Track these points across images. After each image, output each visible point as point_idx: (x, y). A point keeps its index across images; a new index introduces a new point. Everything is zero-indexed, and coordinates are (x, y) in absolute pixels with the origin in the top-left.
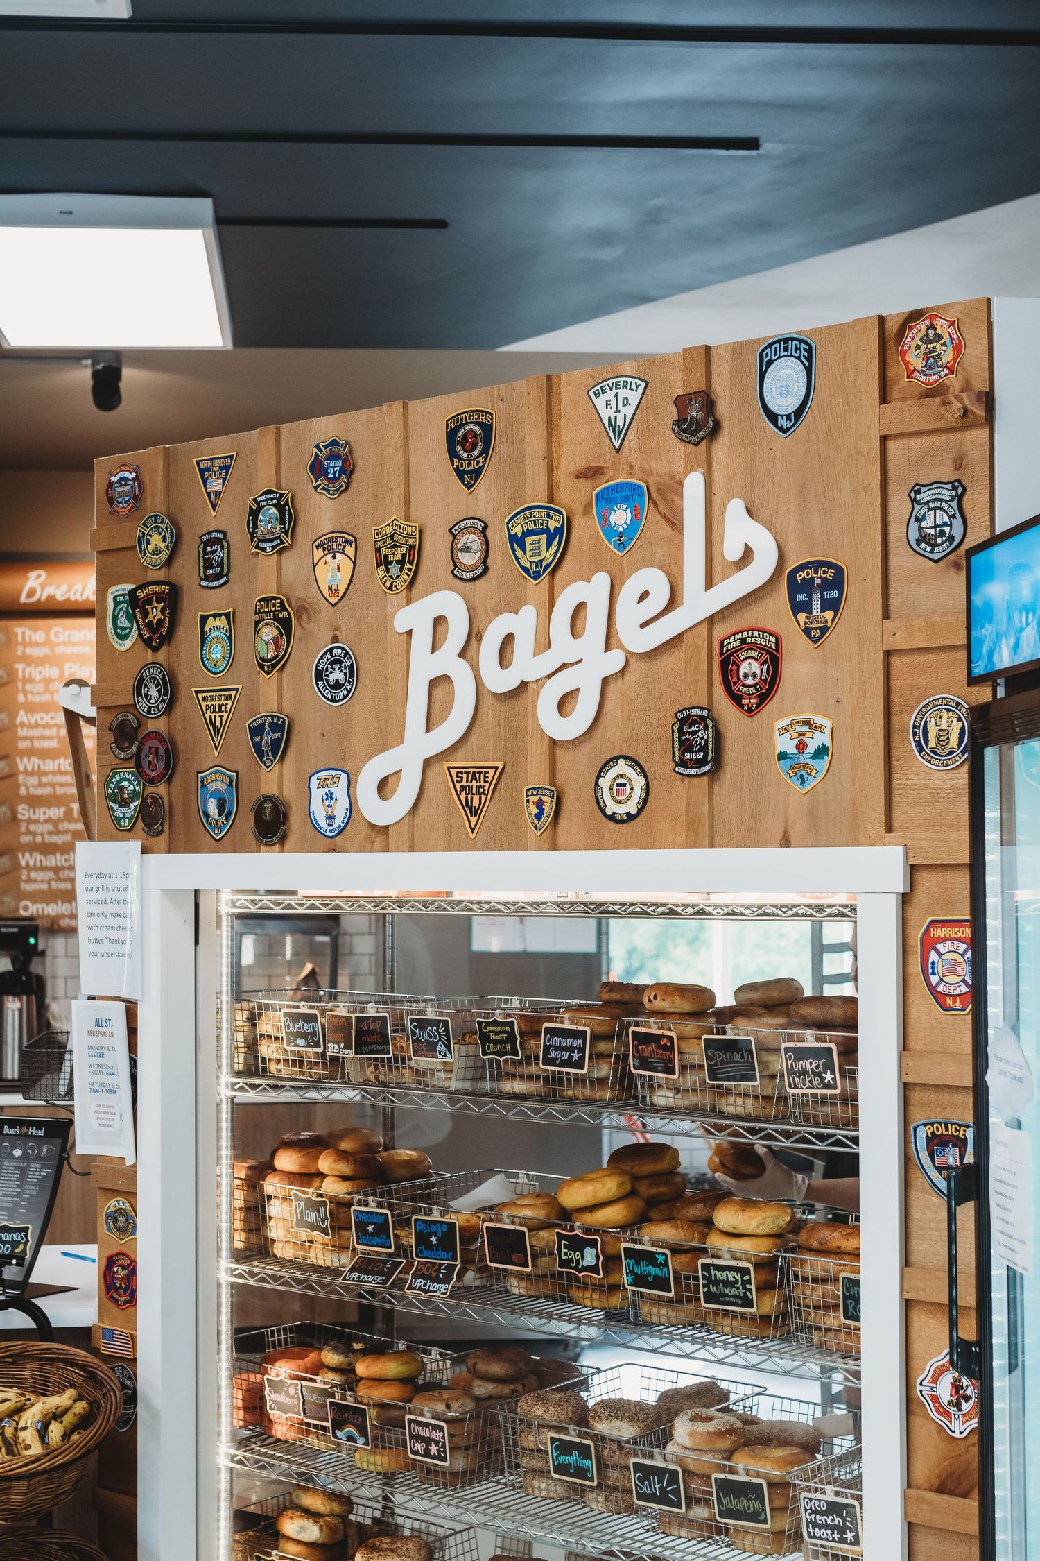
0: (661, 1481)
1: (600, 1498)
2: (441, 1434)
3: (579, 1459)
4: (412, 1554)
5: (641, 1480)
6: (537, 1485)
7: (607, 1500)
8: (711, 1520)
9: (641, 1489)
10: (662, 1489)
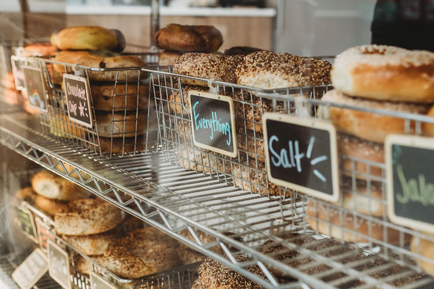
0: (303, 149)
1: (246, 175)
2: (83, 92)
3: (218, 122)
4: (97, 217)
5: (277, 147)
6: (185, 156)
7: (252, 177)
8: (381, 218)
9: (277, 160)
10: (305, 162)
